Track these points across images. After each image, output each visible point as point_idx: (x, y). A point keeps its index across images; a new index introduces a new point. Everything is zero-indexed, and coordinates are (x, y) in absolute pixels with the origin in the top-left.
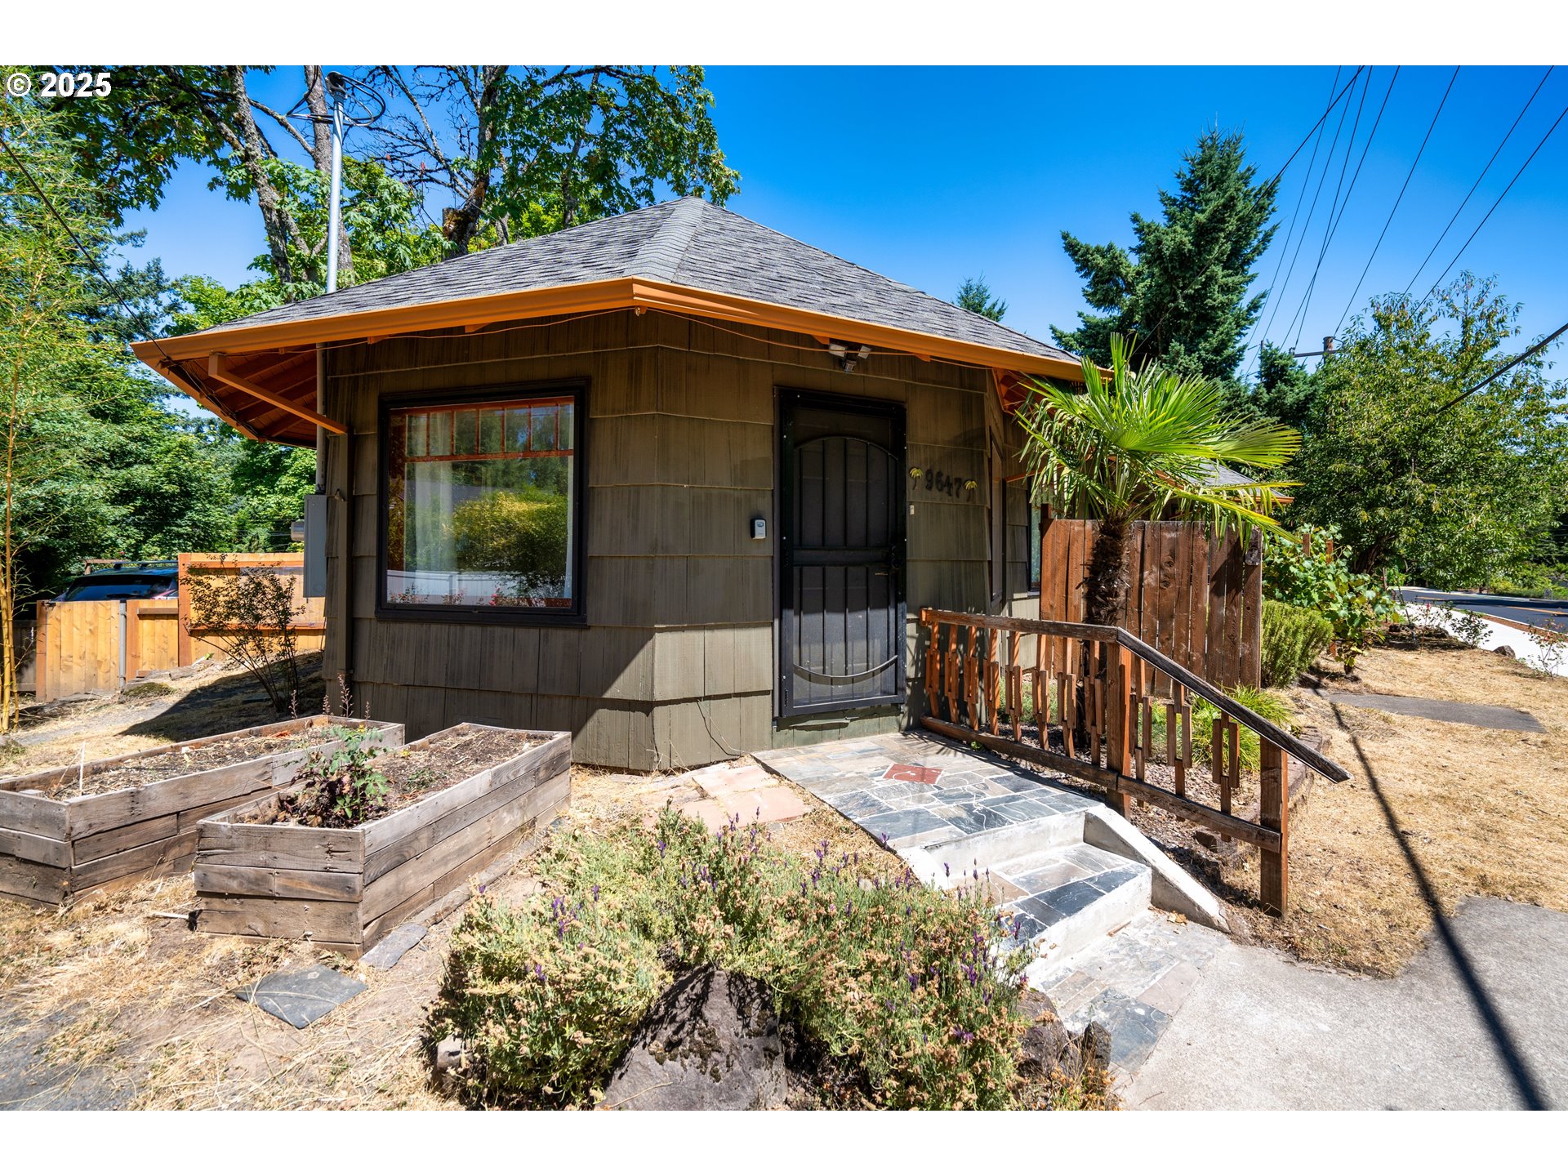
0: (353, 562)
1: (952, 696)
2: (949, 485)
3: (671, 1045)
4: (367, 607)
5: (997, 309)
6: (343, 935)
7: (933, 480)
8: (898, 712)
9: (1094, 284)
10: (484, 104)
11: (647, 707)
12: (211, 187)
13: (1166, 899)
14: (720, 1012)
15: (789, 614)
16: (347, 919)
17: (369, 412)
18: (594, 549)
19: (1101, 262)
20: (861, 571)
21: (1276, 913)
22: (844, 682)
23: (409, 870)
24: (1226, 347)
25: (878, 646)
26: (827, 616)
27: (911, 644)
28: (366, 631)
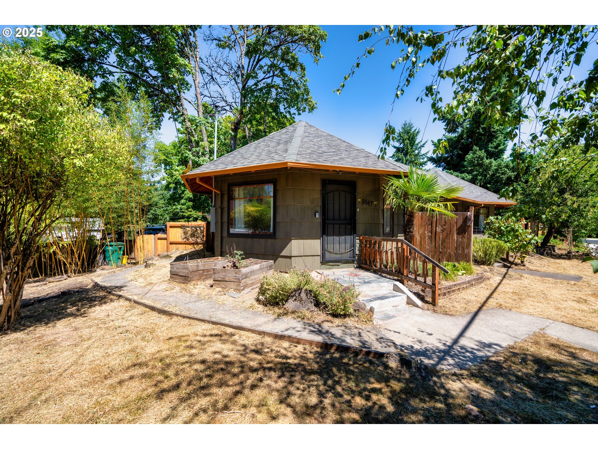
0: (222, 223)
1: (367, 258)
2: (369, 203)
3: (295, 299)
4: (225, 234)
5: (416, 131)
6: (238, 288)
7: (364, 202)
8: (354, 263)
9: (447, 125)
10: (242, 90)
11: (290, 257)
12: (169, 119)
13: (410, 302)
14: (303, 295)
15: (324, 236)
16: (239, 285)
17: (225, 188)
18: (278, 220)
19: (449, 117)
20: (344, 226)
21: (434, 305)
22: (339, 254)
23: (247, 279)
24: (500, 146)
25: (348, 245)
26: (335, 237)
27: (358, 245)
28: (225, 240)
